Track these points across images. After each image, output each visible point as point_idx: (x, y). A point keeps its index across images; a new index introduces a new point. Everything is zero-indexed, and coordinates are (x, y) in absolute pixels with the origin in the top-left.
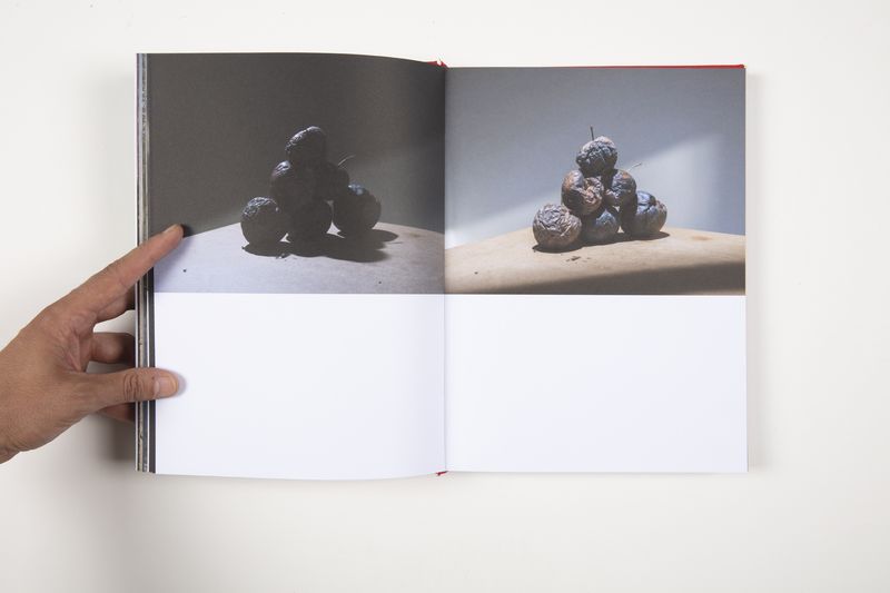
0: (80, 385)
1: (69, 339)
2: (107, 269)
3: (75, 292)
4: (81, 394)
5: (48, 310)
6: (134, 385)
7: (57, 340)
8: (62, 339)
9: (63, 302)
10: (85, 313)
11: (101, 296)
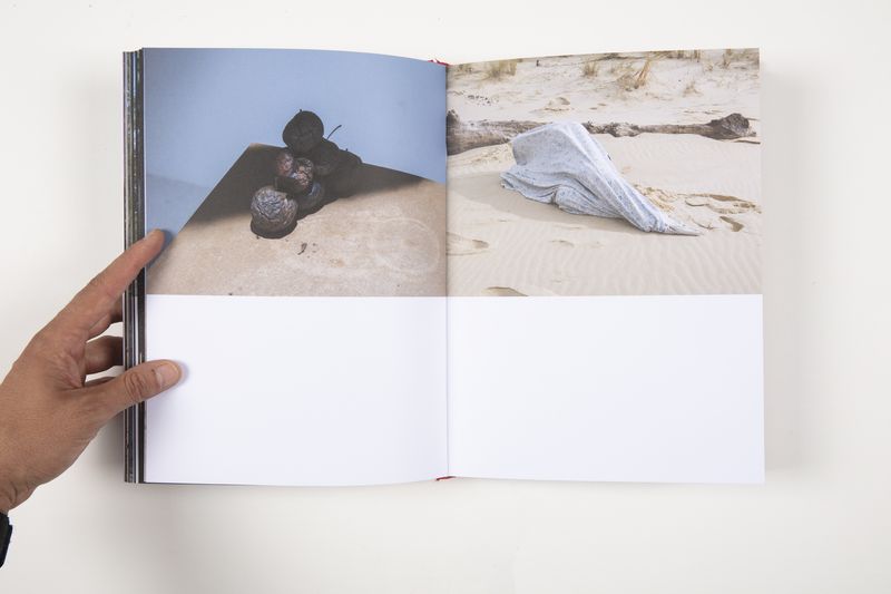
0: (85, 399)
1: (65, 360)
2: (91, 283)
3: (62, 314)
4: (87, 408)
5: (38, 337)
6: (136, 383)
7: (54, 363)
8: (59, 362)
9: (53, 325)
10: (76, 331)
11: (89, 312)
